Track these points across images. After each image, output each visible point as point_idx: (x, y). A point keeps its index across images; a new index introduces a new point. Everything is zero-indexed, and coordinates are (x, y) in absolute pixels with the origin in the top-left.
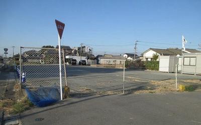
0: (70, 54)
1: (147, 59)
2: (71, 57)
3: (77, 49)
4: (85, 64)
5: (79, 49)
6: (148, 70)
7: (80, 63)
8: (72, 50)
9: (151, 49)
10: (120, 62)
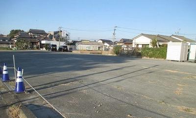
0: (45, 39)
1: (138, 45)
2: (48, 42)
3: (53, 34)
4: (67, 51)
5: (55, 33)
6: (144, 58)
7: (60, 49)
8: (47, 34)
9: (143, 34)
10: (99, 48)
